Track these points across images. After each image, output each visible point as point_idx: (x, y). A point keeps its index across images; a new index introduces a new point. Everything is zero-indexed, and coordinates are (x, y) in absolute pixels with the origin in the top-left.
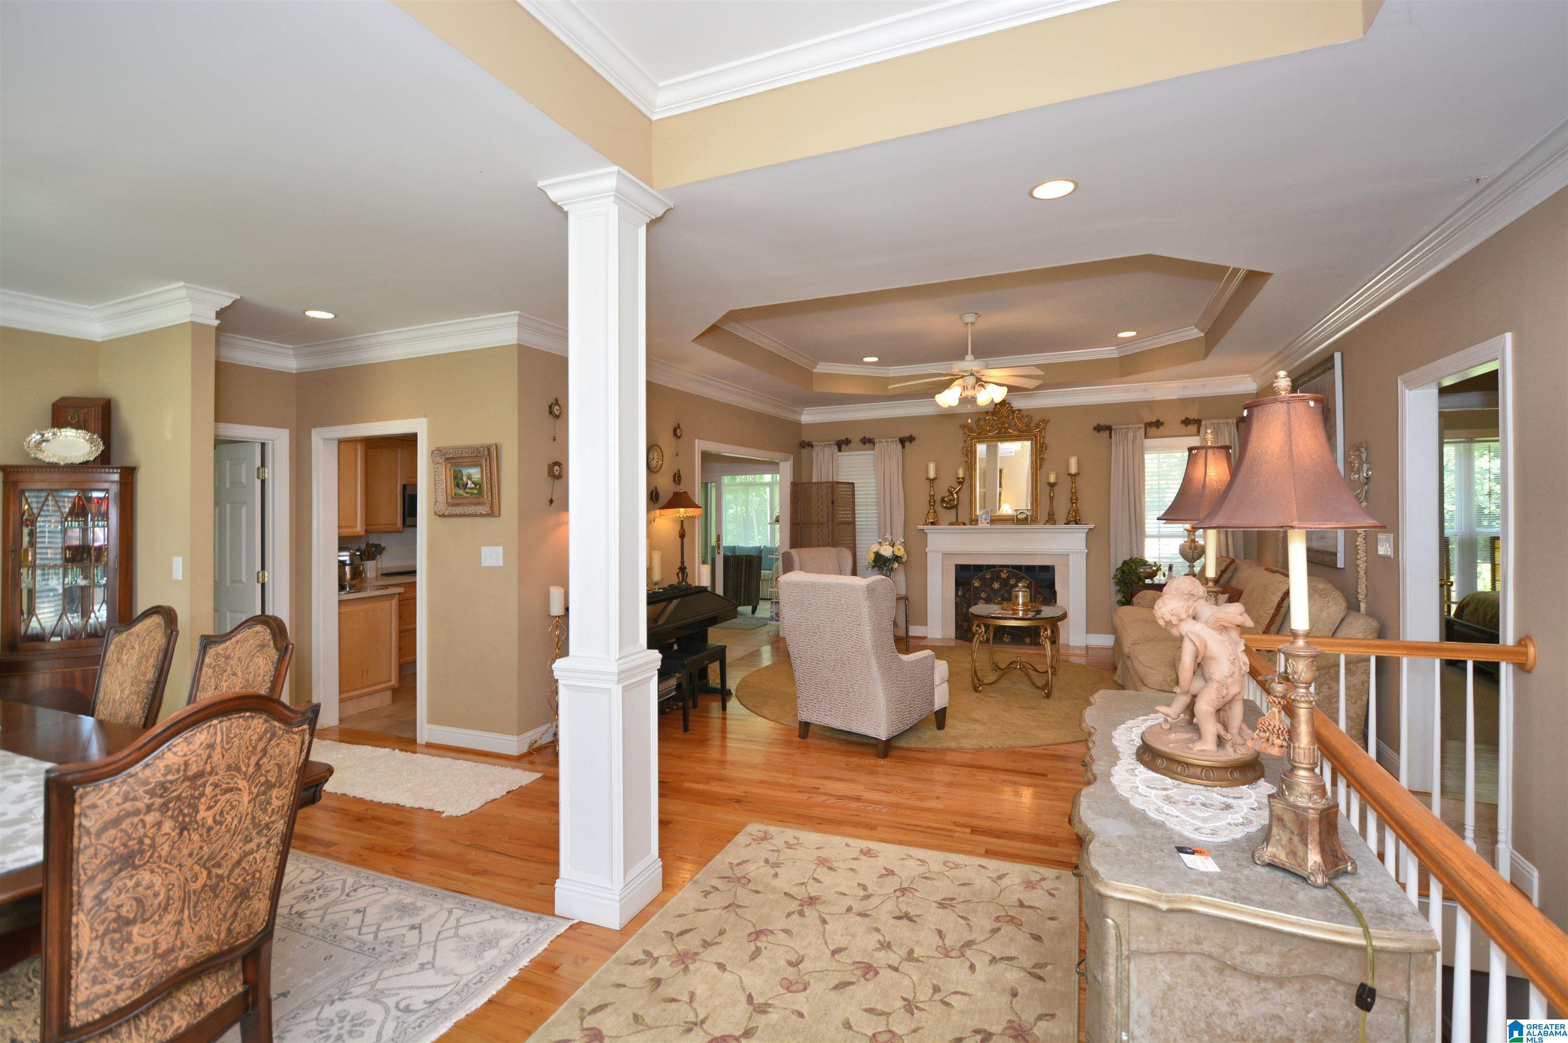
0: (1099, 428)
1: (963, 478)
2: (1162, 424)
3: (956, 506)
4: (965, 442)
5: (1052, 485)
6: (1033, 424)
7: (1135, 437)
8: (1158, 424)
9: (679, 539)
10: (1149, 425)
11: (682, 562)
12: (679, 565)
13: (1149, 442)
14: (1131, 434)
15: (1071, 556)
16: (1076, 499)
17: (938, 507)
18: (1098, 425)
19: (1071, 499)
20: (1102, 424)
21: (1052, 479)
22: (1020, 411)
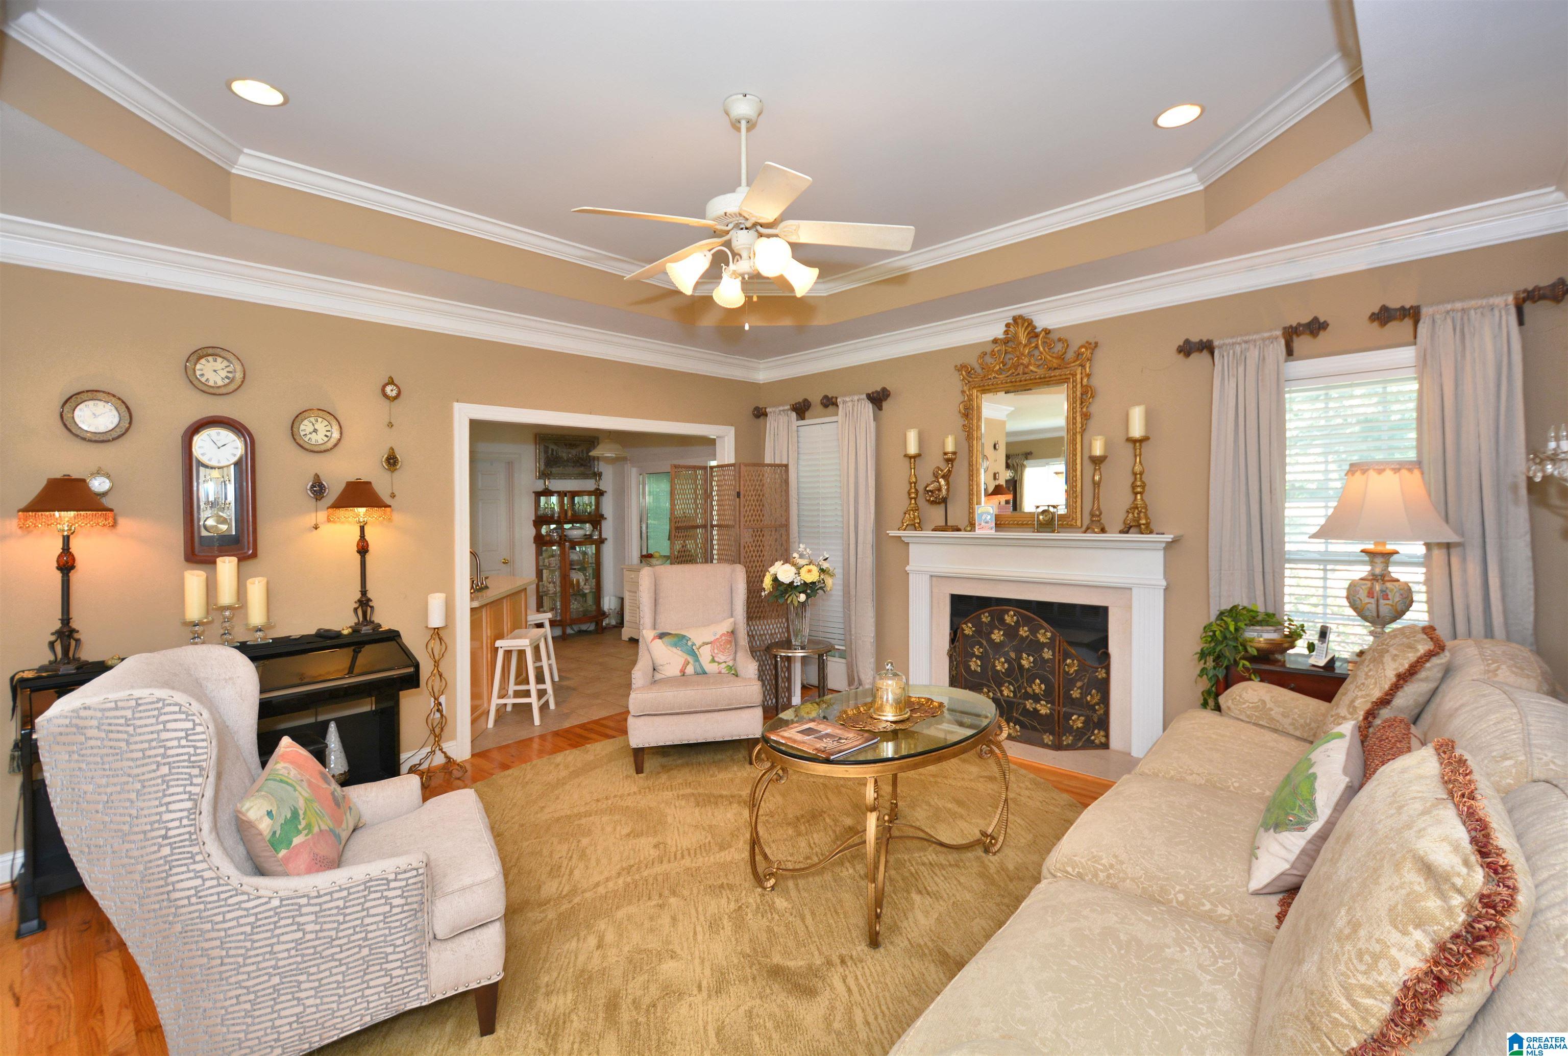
0: (1187, 349)
1: (954, 453)
2: (1323, 326)
3: (944, 501)
4: (963, 392)
5: (1097, 461)
6: (1070, 355)
7: (1262, 359)
8: (1316, 327)
9: (358, 557)
10: (1291, 334)
11: (364, 592)
12: (358, 596)
13: (1298, 367)
14: (1253, 354)
15: (1134, 591)
16: (1143, 486)
17: (922, 502)
18: (1187, 341)
19: (1134, 487)
20: (1195, 339)
21: (1098, 449)
22: (1047, 332)
